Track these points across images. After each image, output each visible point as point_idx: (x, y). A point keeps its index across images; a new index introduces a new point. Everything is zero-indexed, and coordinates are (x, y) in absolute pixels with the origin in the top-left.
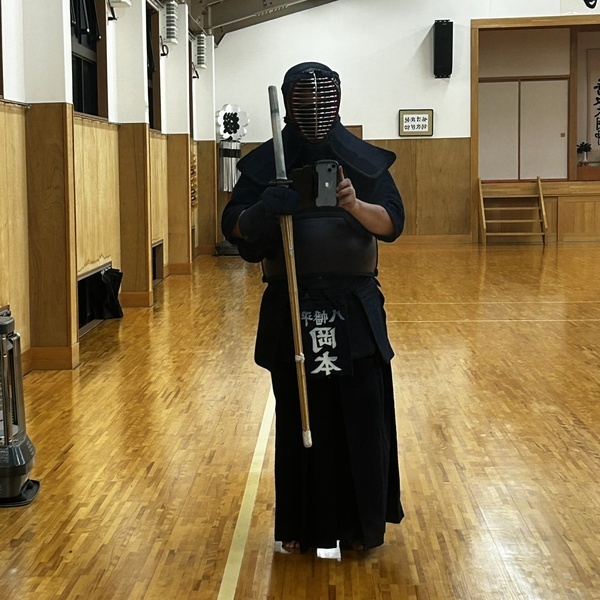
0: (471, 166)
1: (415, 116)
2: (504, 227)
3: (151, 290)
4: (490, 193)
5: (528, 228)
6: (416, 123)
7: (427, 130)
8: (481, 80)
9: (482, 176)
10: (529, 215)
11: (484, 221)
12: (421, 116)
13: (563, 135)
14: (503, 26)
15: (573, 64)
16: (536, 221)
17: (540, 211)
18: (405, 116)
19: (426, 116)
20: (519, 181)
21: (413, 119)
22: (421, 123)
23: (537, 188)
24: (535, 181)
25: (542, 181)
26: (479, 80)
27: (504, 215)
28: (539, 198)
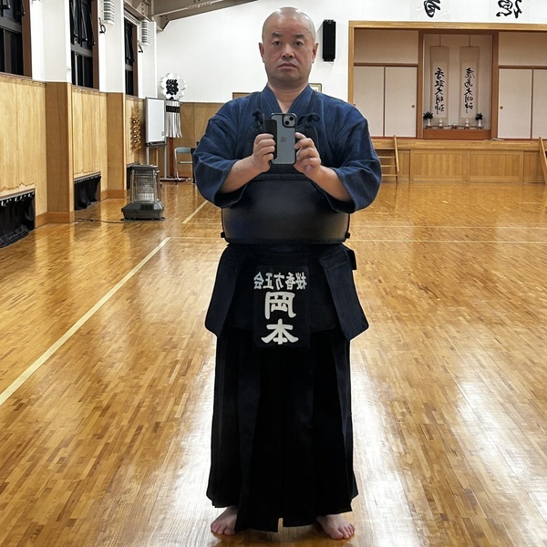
5: (386, 171)
8: (355, 65)
10: (388, 162)
13: (413, 106)
14: (371, 27)
15: (420, 55)
16: (391, 166)
17: (395, 159)
19: (317, 88)
23: (394, 143)
25: (397, 138)
26: (355, 64)
28: (394, 150)
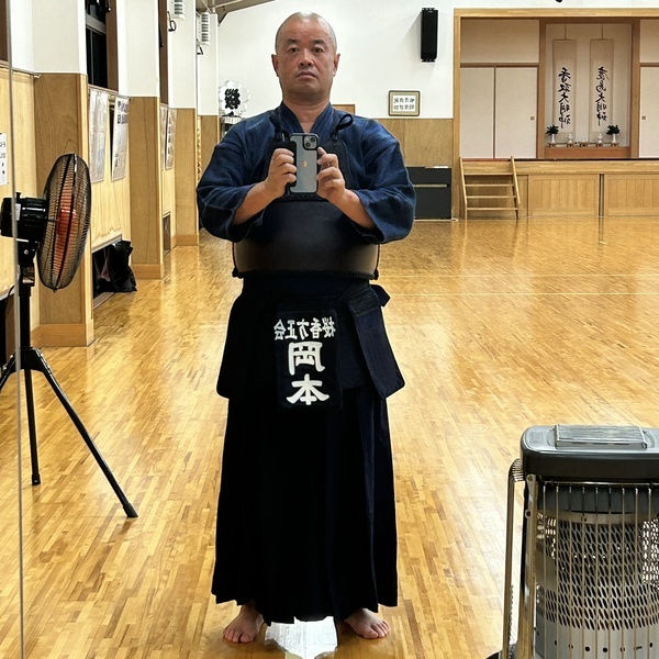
0: (453, 145)
1: (404, 97)
2: (482, 203)
3: (162, 262)
4: (470, 171)
5: (502, 203)
6: (404, 104)
7: (414, 110)
9: (463, 155)
10: (503, 191)
11: (466, 197)
12: (410, 97)
13: (532, 118)
15: (542, 52)
16: (510, 197)
17: (514, 188)
18: (395, 97)
19: (414, 97)
20: (495, 160)
21: (402, 100)
22: (409, 104)
23: (511, 167)
24: (510, 160)
25: (516, 160)
26: (462, 65)
27: (482, 191)
28: (512, 176)
